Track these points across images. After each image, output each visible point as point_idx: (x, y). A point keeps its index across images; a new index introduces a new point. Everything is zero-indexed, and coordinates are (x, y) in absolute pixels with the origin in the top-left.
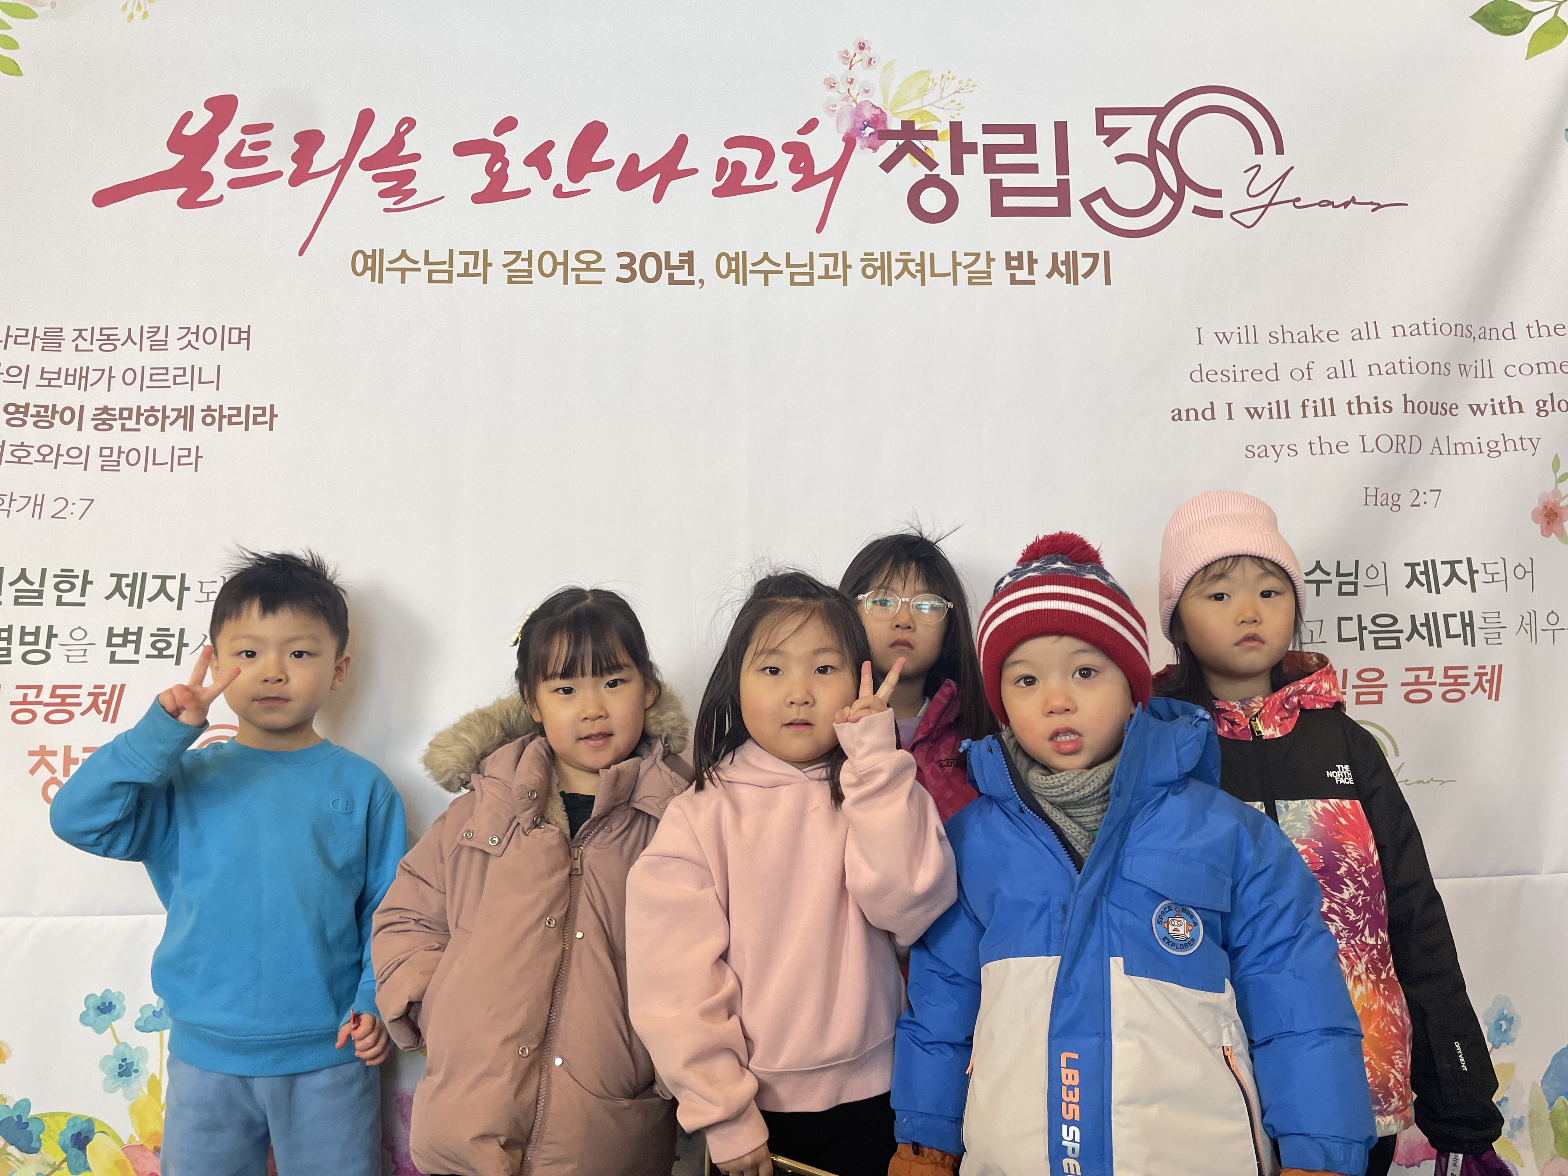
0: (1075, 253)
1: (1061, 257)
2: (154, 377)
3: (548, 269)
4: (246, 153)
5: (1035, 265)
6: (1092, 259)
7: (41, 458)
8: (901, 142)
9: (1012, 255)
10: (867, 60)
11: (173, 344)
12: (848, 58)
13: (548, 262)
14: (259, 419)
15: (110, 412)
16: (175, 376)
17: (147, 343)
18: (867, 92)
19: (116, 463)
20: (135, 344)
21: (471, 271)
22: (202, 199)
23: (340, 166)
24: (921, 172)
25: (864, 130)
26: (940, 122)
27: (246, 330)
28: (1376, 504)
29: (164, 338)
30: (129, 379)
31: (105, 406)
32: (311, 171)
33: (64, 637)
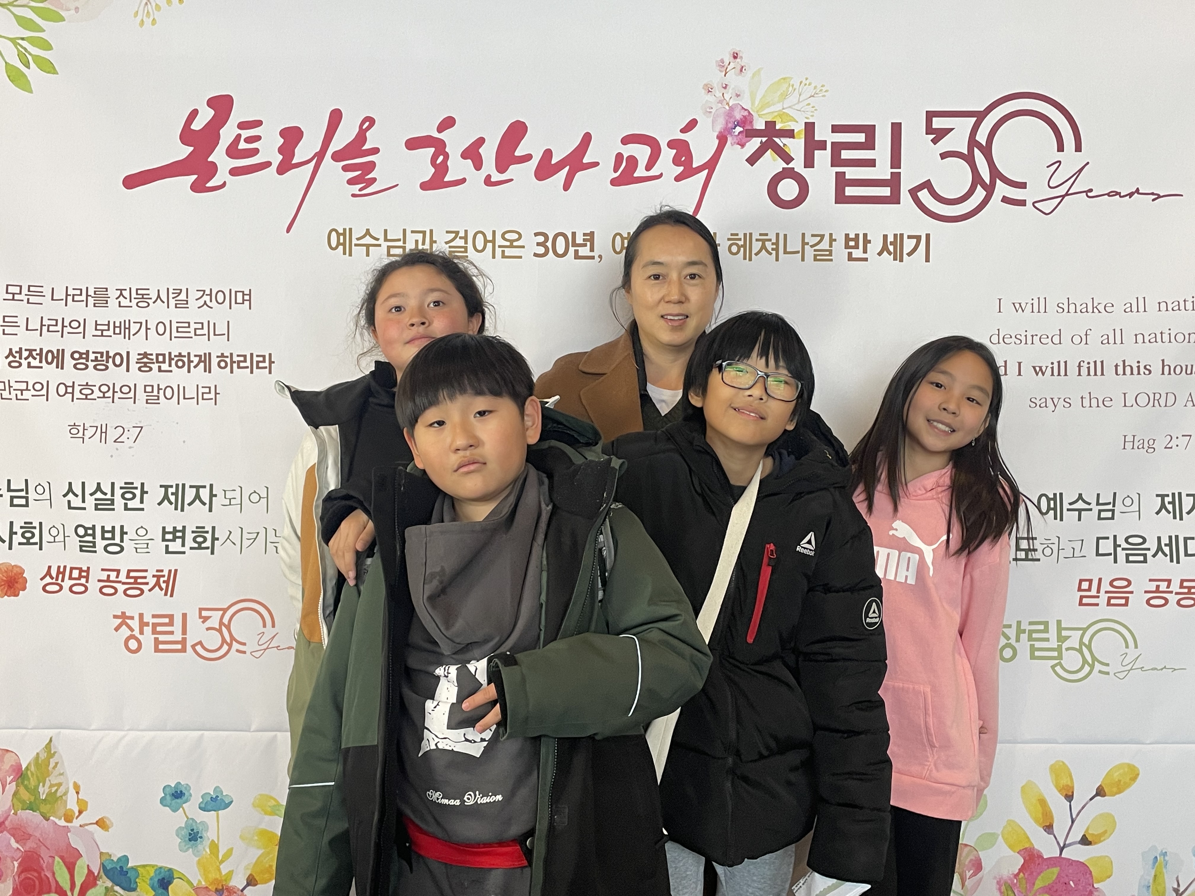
0: (902, 235)
1: (891, 239)
2: (180, 330)
3: (480, 247)
4: (242, 145)
5: (868, 245)
6: (915, 240)
7: (101, 395)
8: (764, 139)
9: (851, 236)
10: (739, 68)
11: (194, 304)
12: (723, 66)
13: (480, 239)
14: (261, 365)
15: (149, 356)
16: (195, 329)
17: (172, 302)
18: (738, 96)
19: (156, 398)
20: (163, 302)
22: (210, 184)
23: (316, 158)
24: (781, 165)
25: (734, 129)
26: (797, 122)
27: (248, 293)
28: (1133, 448)
29: (185, 299)
30: (161, 331)
31: (145, 353)
32: (294, 162)
33: (132, 534)
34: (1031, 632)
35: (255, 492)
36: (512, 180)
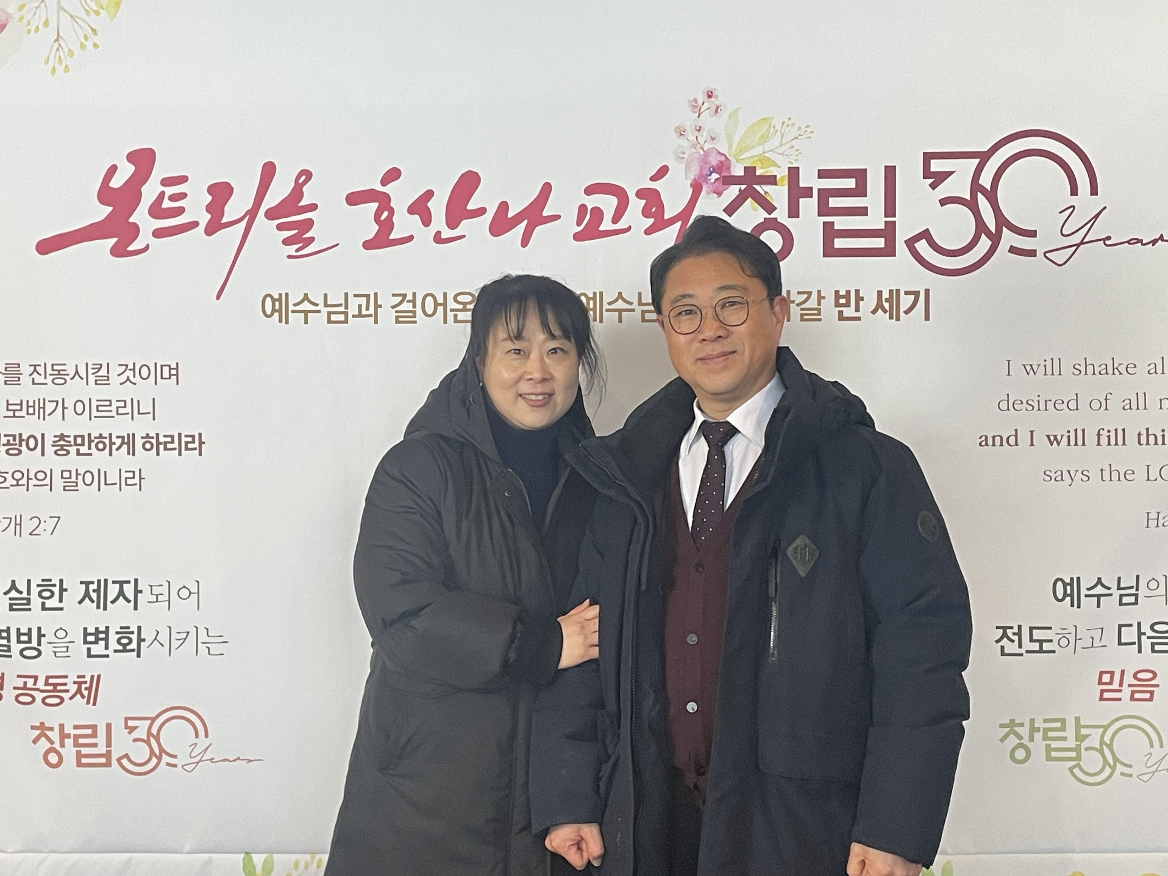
0: (898, 291)
1: (886, 295)
2: (100, 408)
3: (430, 310)
4: (167, 204)
5: (861, 302)
6: (913, 296)
7: (15, 483)
8: (743, 187)
9: (841, 294)
10: (714, 108)
11: (115, 380)
12: (696, 107)
13: (430, 303)
14: (190, 446)
15: (66, 439)
16: (117, 408)
17: (92, 379)
18: (713, 139)
20: (82, 379)
21: (364, 312)
22: (130, 248)
23: (248, 216)
24: (762, 215)
25: (710, 176)
26: (780, 167)
27: (175, 367)
28: (1157, 526)
29: (106, 375)
30: (79, 409)
31: (62, 434)
32: (224, 220)
33: (49, 637)
34: (1046, 731)
35: (184, 587)
36: (464, 236)
